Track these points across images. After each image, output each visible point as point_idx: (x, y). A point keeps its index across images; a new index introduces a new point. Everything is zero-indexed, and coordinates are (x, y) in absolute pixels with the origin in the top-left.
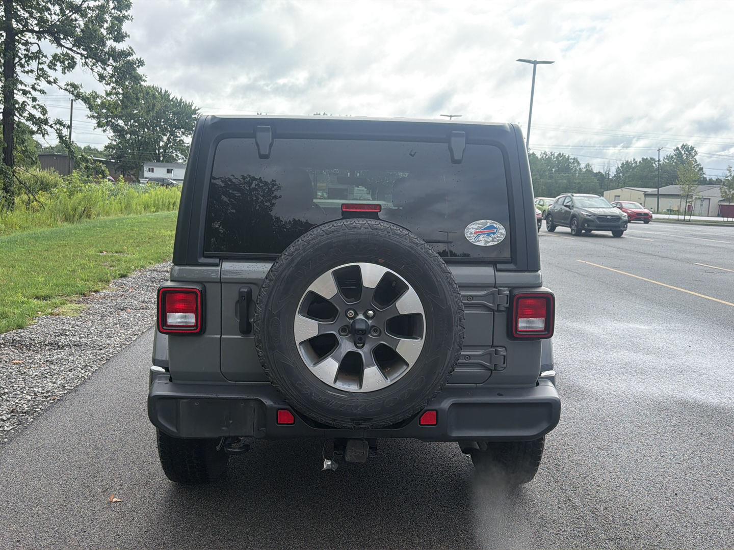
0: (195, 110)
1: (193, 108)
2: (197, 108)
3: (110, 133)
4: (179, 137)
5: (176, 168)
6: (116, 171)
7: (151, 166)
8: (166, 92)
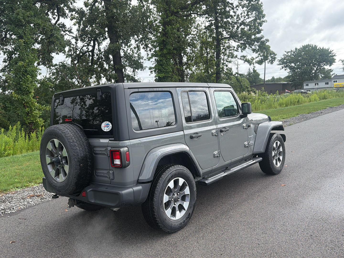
0: (331, 52)
1: (329, 51)
2: (331, 51)
3: (288, 70)
4: (323, 67)
5: (320, 82)
6: (292, 87)
7: (307, 83)
8: (315, 46)
